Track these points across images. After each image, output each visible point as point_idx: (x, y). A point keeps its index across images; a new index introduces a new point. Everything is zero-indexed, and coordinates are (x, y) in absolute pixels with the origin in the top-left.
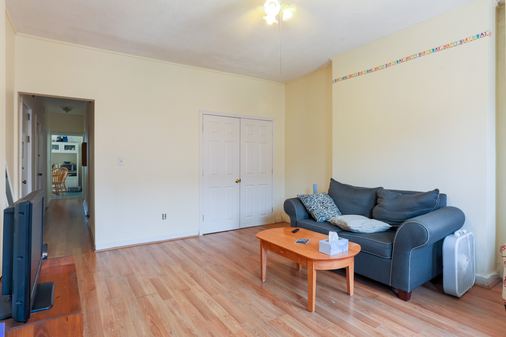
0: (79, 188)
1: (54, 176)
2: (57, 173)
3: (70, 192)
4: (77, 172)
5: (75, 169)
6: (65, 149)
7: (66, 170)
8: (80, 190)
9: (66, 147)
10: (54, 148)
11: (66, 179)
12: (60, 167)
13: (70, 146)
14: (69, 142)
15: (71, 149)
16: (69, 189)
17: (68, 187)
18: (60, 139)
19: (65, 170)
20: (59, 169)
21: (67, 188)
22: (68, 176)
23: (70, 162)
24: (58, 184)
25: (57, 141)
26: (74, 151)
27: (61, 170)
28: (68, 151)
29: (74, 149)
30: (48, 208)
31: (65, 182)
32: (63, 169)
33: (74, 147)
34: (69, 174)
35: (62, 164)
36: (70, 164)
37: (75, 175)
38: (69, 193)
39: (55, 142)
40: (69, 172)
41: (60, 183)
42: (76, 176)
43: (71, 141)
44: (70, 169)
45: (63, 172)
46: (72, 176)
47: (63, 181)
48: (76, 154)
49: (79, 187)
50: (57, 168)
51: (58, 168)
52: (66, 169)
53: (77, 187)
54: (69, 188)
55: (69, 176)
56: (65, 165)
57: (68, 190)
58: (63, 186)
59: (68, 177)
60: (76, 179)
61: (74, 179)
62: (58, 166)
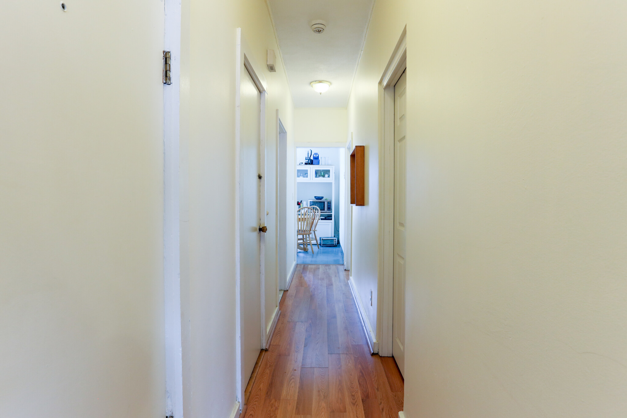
0: (335, 240)
1: (301, 219)
2: (306, 215)
3: (322, 246)
4: (333, 214)
5: (329, 208)
6: (316, 177)
7: (318, 210)
8: (336, 243)
9: (318, 173)
10: (302, 175)
11: (318, 223)
12: (309, 206)
13: (323, 171)
14: (322, 165)
15: (324, 176)
16: (322, 241)
17: (320, 238)
18: (308, 160)
19: (316, 210)
20: (307, 209)
21: (318, 239)
22: (320, 219)
23: (322, 198)
24: (306, 235)
25: (306, 164)
26: (328, 178)
27: (311, 210)
28: (321, 180)
29: (329, 177)
30: (287, 290)
31: (316, 229)
32: (314, 208)
33: (327, 172)
34: (321, 216)
35: (311, 201)
36: (322, 200)
37: (328, 218)
38: (322, 248)
39: (303, 165)
40: (321, 213)
41: (309, 233)
42: (331, 219)
43: (323, 163)
44: (323, 209)
45: (314, 213)
46: (325, 219)
47: (314, 229)
48: (331, 183)
49: (335, 238)
50: (305, 208)
51: (306, 206)
52: (318, 208)
53: (332, 237)
54: (322, 238)
55: (322, 219)
56: (316, 202)
57: (320, 242)
58: (314, 237)
59: (320, 221)
60: (330, 224)
61: (329, 225)
62: (307, 205)
